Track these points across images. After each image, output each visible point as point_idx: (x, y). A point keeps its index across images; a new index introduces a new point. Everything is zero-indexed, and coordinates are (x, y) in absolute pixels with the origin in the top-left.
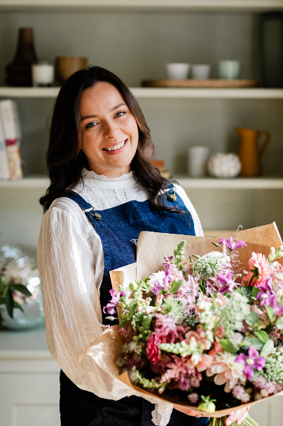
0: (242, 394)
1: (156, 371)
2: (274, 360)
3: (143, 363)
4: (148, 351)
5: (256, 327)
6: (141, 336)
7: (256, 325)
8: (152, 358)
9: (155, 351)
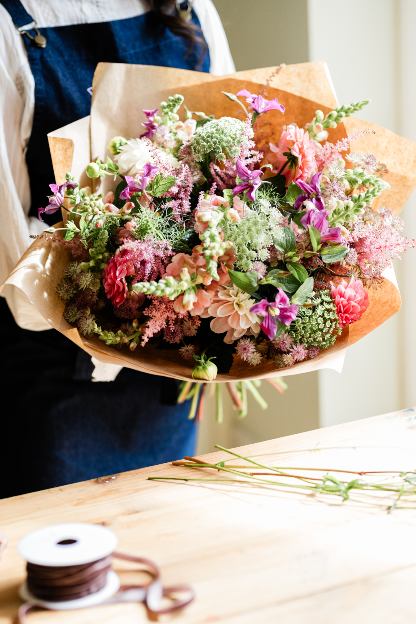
0: (251, 354)
1: (123, 315)
2: (310, 313)
3: (102, 304)
4: (106, 287)
5: (291, 258)
6: (92, 263)
7: (290, 254)
8: (114, 297)
9: (119, 287)
